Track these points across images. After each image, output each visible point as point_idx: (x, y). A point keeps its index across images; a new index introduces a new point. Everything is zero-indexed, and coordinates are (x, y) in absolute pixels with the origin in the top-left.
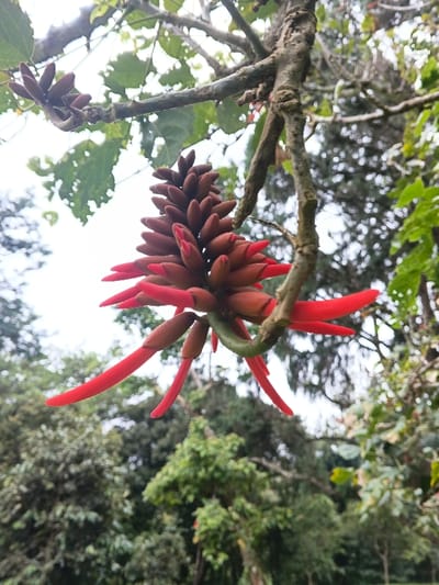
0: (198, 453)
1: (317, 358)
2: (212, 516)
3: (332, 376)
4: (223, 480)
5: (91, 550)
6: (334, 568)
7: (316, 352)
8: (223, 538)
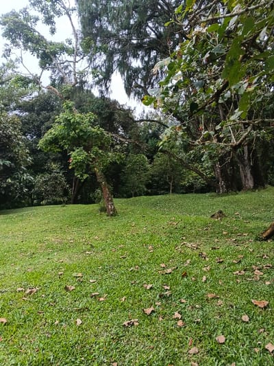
0: (69, 121)
1: (144, 73)
2: (79, 155)
3: (153, 85)
4: (85, 137)
5: (9, 180)
6: (146, 189)
7: (144, 69)
8: (86, 166)
